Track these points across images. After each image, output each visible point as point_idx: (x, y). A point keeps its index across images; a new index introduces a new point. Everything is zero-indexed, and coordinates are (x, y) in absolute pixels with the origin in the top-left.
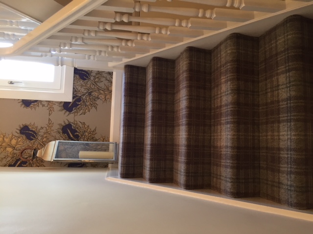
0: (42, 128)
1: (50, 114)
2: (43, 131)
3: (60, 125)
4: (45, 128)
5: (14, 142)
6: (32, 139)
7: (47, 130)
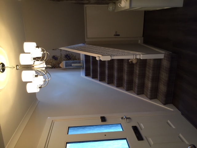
2: (60, 57)
3: (64, 55)
5: (51, 61)
6: (57, 60)
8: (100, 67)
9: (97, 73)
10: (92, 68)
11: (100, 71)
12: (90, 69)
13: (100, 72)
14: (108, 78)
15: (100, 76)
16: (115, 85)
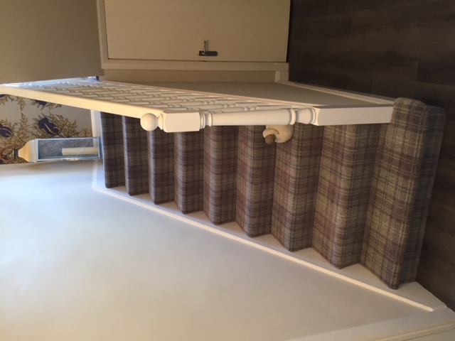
0: (16, 124)
1: (21, 109)
3: (35, 119)
4: (19, 125)
6: (8, 136)
7: (22, 126)
8: (156, 158)
9: (147, 176)
10: (129, 163)
11: (156, 170)
12: (123, 163)
13: (156, 174)
14: (186, 195)
15: (156, 187)
16: (212, 216)
